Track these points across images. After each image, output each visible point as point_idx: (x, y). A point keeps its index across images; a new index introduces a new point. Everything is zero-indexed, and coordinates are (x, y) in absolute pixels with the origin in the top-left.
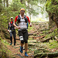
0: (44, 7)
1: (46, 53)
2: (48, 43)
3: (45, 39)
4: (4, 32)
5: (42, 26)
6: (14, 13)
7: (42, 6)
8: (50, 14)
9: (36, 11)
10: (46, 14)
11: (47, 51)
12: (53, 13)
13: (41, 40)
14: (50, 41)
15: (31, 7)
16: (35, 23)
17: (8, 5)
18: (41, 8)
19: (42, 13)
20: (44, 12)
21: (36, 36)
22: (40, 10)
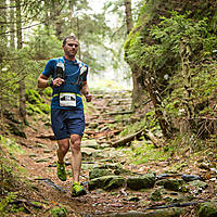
0: (120, 52)
1: (121, 176)
2: (129, 149)
3: (120, 138)
4: (7, 115)
5: (115, 102)
6: (36, 64)
7: (114, 48)
8: (135, 70)
9: (98, 62)
10: (125, 69)
11: (125, 171)
12: (144, 67)
13: (110, 141)
14: (135, 143)
15: (84, 51)
16: (96, 92)
17: (20, 43)
18: (112, 54)
19: (115, 67)
20: (119, 63)
21: (97, 130)
22: (108, 59)
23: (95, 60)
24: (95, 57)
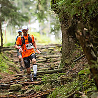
9: (21, 11)
20: (45, 12)
21: (19, 94)
22: (32, 8)
23: (16, 9)
24: (17, 6)
